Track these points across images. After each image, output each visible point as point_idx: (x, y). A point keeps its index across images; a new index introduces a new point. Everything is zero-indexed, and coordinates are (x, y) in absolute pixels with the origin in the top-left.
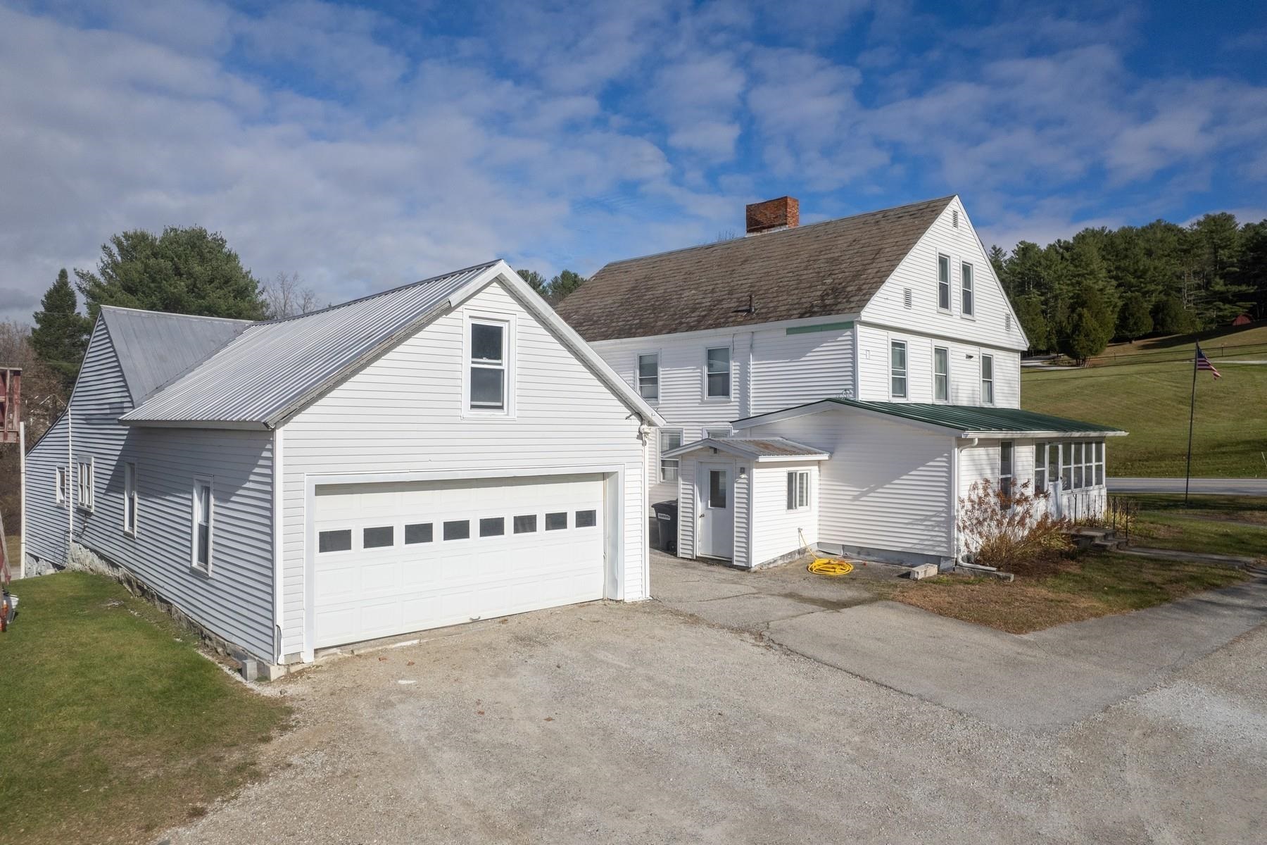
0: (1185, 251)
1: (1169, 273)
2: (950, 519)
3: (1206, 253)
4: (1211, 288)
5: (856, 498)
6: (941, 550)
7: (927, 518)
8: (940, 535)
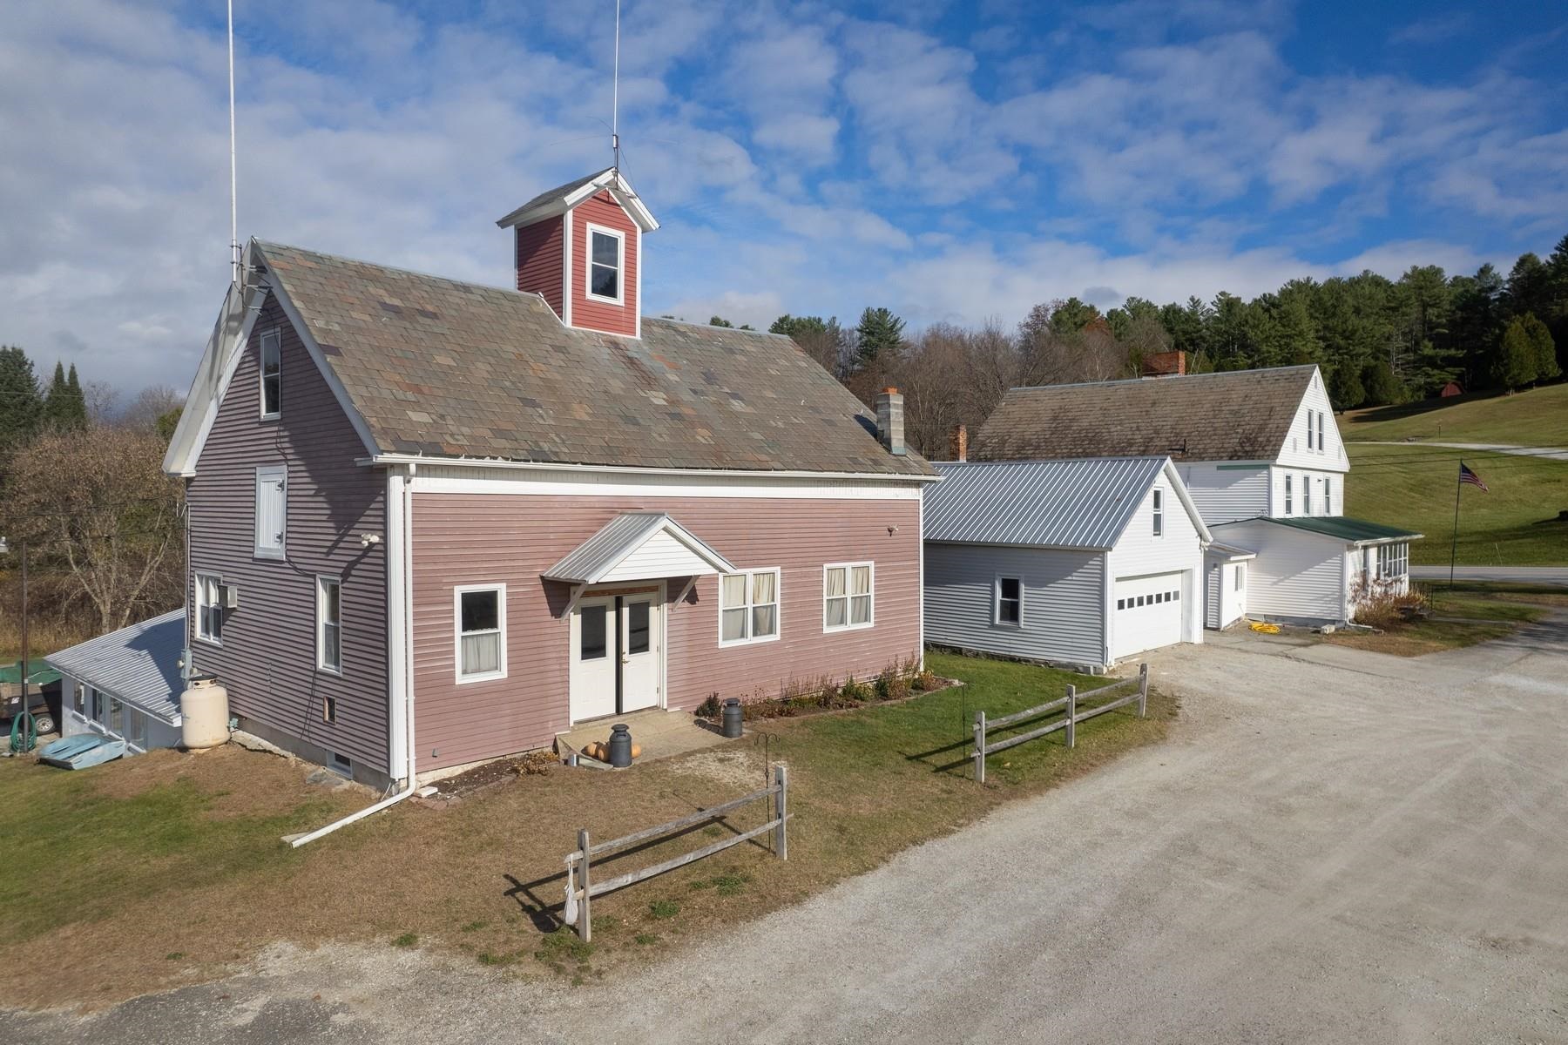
0: (1394, 309)
1: (1378, 335)
2: (1342, 597)
3: (1414, 312)
4: (1419, 352)
5: (1275, 583)
6: (1335, 616)
7: (1327, 596)
8: (1336, 607)
